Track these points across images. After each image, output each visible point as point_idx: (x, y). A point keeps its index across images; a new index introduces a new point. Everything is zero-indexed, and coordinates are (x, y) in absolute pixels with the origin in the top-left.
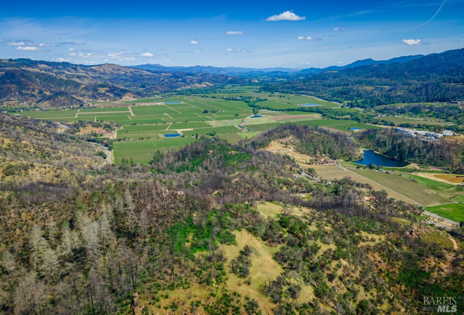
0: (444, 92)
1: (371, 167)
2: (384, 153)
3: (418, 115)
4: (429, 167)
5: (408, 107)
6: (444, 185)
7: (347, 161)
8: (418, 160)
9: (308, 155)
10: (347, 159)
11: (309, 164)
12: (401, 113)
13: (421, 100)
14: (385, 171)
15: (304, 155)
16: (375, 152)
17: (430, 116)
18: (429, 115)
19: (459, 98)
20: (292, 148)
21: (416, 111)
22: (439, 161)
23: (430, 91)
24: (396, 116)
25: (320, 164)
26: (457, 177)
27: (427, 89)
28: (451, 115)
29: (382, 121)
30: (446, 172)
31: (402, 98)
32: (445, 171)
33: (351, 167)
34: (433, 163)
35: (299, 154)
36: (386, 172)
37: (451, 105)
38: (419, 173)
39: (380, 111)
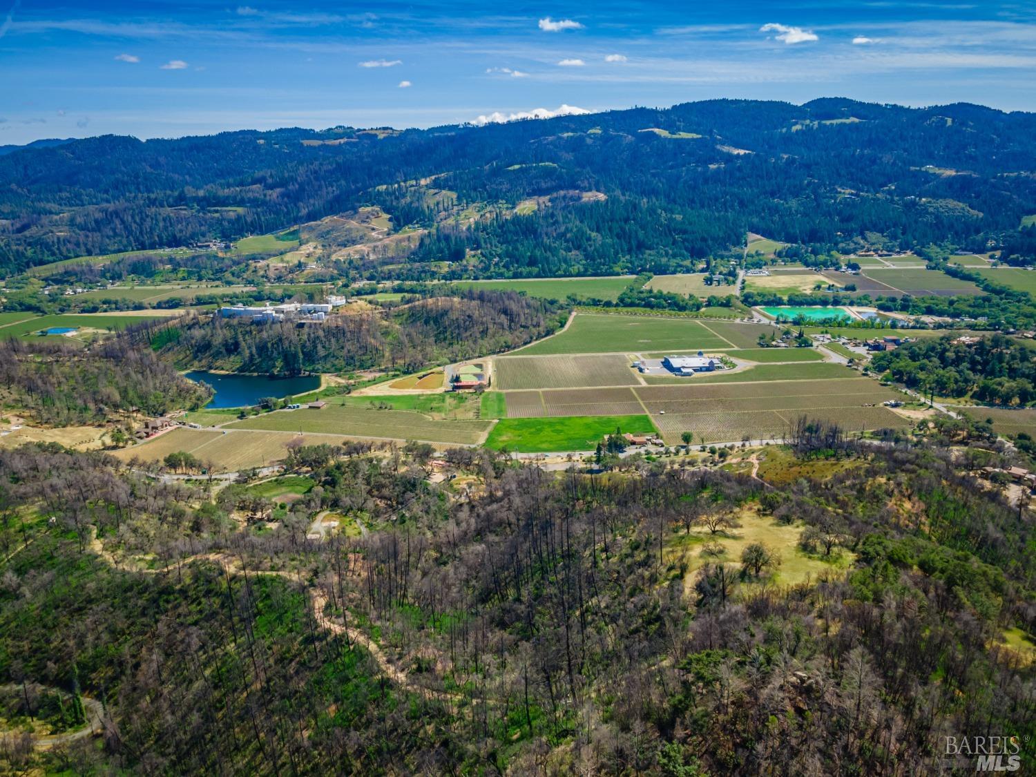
0: (166, 228)
1: (267, 407)
2: (241, 370)
3: (158, 278)
4: (358, 373)
5: (119, 263)
6: (430, 399)
7: (192, 409)
8: (328, 366)
9: (83, 423)
10: (188, 405)
11: (114, 448)
12: (113, 278)
13: (125, 246)
14: (307, 406)
15: (69, 428)
16: (212, 371)
17: (184, 279)
18: (180, 275)
19: (203, 235)
20: (14, 420)
21: (143, 270)
22: (364, 358)
23: (134, 226)
24: (109, 286)
25: (140, 438)
26: (420, 378)
27: (123, 222)
28: (221, 270)
29: (104, 303)
30: (395, 376)
31: (78, 245)
32: (391, 373)
33: (226, 421)
34: (358, 364)
35: (56, 431)
36: (310, 407)
37: (202, 251)
38: (364, 390)
39: (57, 282)
